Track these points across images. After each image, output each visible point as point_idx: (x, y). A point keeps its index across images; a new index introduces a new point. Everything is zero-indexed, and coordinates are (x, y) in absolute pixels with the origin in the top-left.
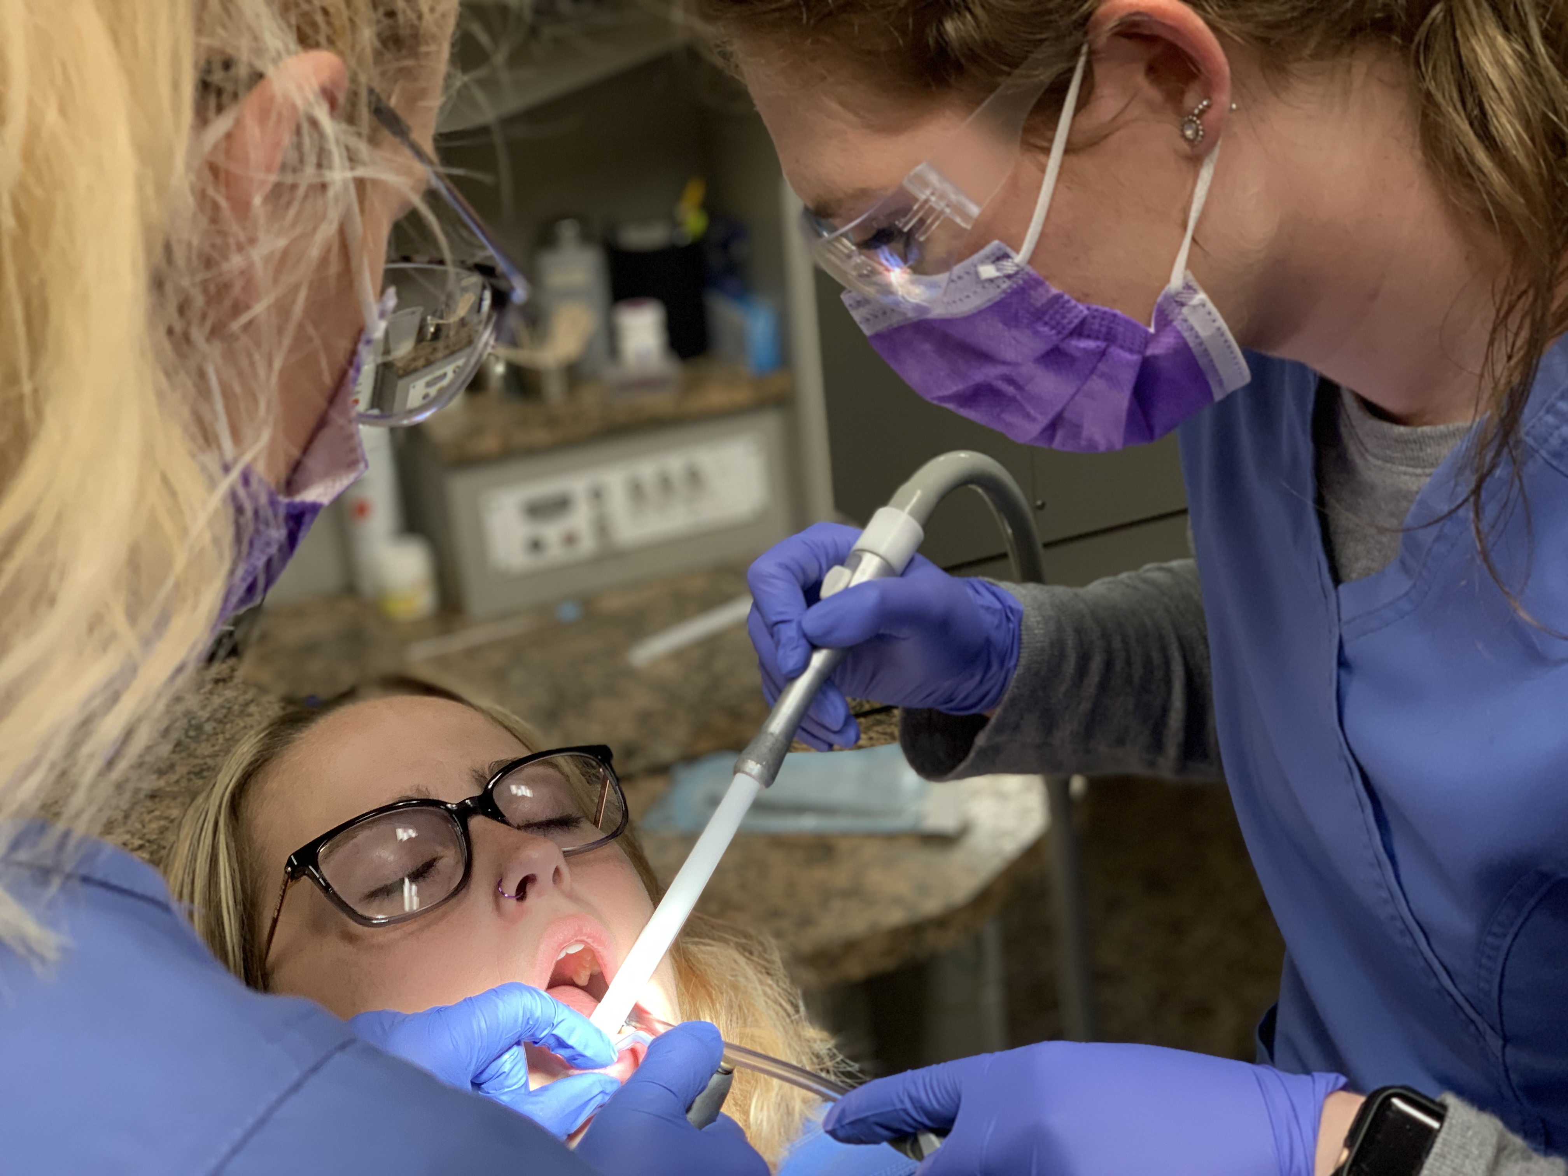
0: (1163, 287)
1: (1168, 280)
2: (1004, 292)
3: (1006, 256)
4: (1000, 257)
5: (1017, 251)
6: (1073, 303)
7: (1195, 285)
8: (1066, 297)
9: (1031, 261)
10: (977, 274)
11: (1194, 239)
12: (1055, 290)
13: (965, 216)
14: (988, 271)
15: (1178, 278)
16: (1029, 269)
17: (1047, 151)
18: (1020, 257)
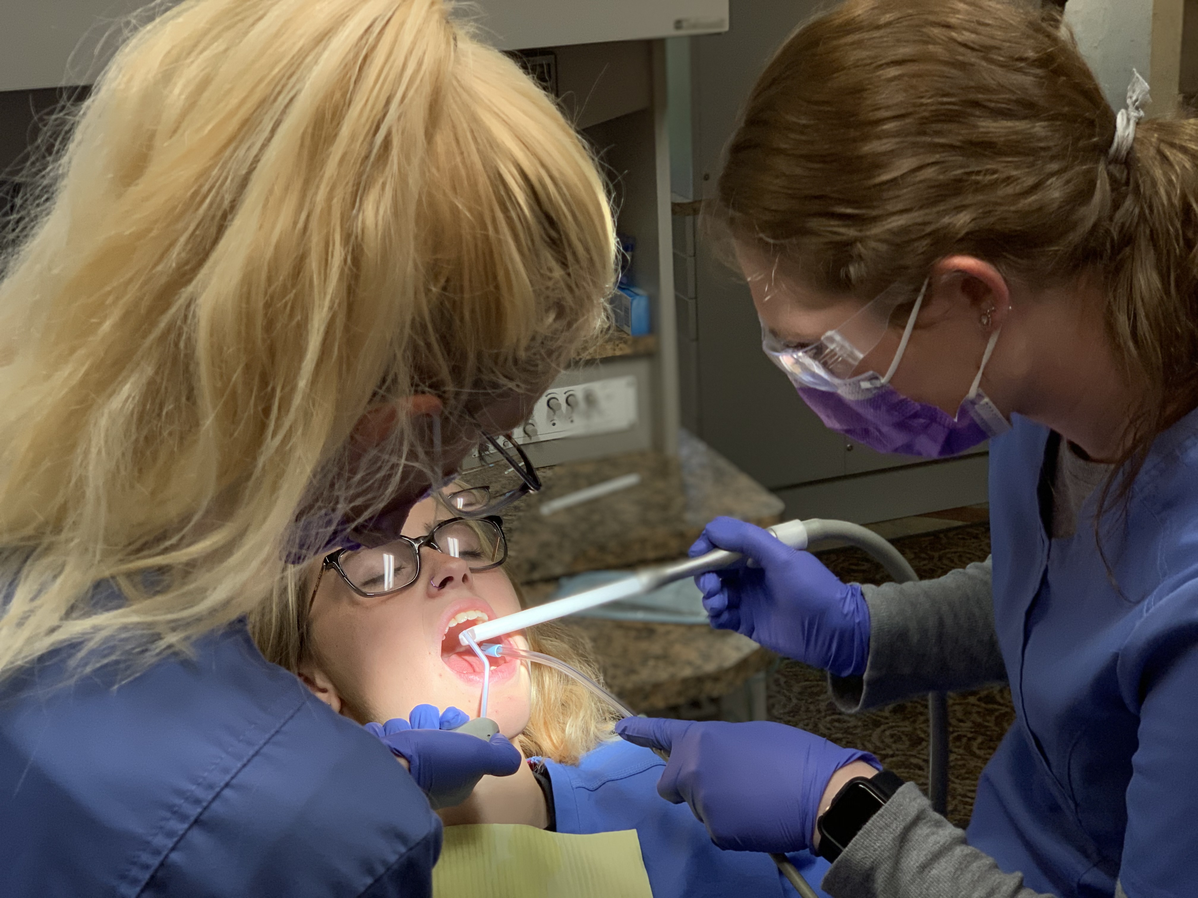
0: (965, 395)
1: (967, 392)
2: (875, 394)
3: (876, 378)
4: (874, 378)
5: (883, 376)
6: (912, 402)
7: (984, 394)
8: (909, 399)
9: (891, 381)
10: (860, 386)
11: (983, 374)
12: (902, 397)
13: (855, 358)
14: (865, 385)
15: (973, 392)
16: (889, 385)
17: (904, 328)
18: (883, 380)
